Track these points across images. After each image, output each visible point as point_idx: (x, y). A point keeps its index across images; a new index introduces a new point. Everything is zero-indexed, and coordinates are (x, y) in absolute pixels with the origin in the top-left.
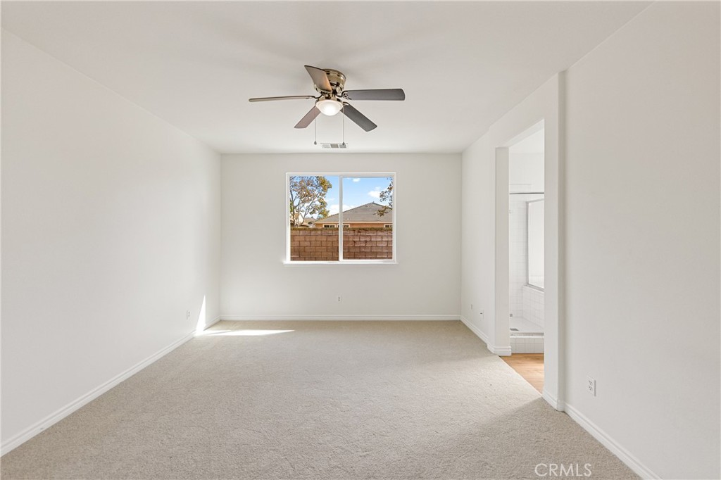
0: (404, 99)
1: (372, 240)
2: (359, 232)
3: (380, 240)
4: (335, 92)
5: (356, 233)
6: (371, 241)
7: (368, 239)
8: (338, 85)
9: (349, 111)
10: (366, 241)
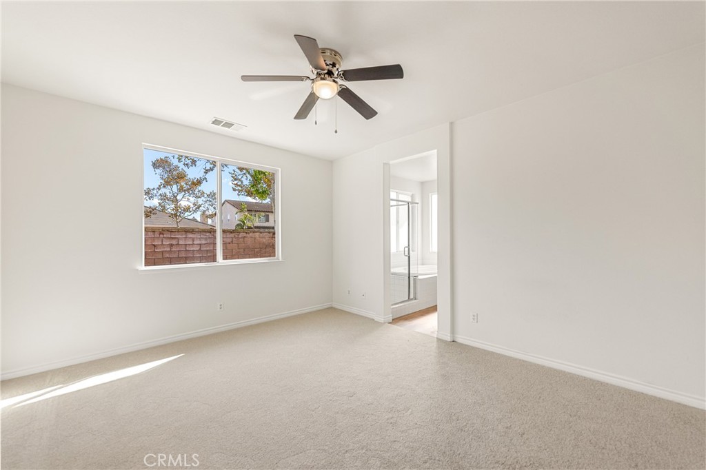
0: (402, 77)
1: (180, 243)
2: (160, 233)
3: (191, 243)
4: (330, 73)
5: (157, 235)
6: (178, 244)
7: (174, 242)
8: (334, 65)
9: (346, 94)
10: (172, 245)
